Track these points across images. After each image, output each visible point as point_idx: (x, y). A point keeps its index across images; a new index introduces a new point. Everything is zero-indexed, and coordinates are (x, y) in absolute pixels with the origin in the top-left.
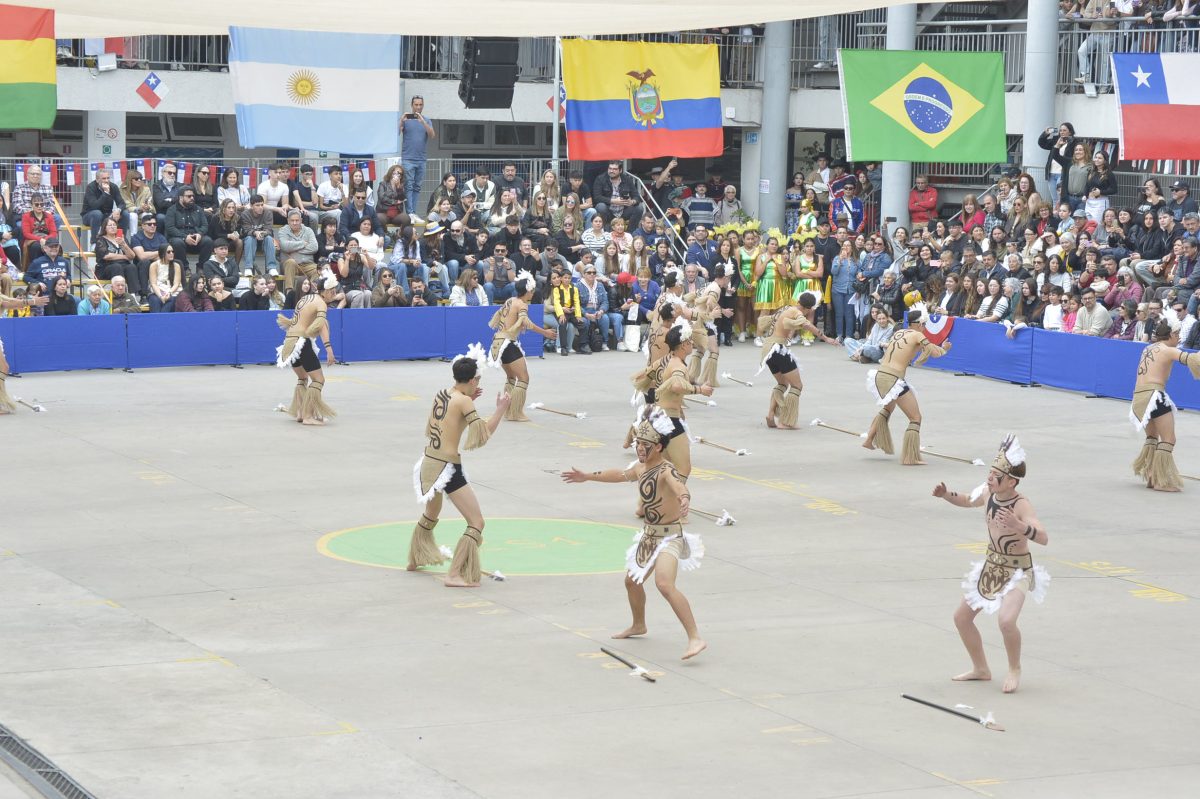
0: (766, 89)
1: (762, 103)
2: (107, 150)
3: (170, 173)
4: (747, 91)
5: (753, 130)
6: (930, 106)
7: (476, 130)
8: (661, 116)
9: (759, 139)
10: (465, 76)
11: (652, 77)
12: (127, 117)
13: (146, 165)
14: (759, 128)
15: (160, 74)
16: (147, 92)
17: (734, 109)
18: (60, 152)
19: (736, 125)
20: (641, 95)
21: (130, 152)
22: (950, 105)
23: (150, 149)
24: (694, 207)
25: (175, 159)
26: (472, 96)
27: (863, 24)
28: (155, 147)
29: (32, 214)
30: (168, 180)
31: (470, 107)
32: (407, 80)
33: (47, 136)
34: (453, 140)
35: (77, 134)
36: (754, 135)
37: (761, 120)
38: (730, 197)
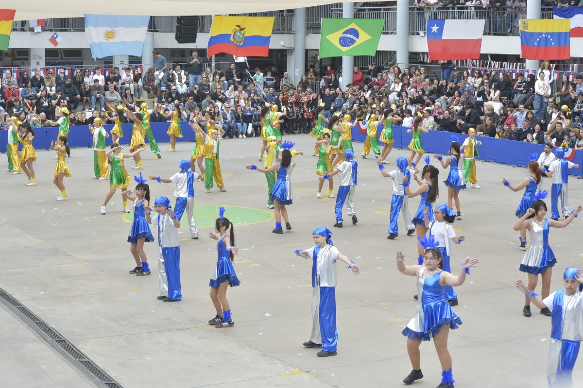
0: (297, 35)
1: (295, 39)
2: (38, 63)
3: (62, 73)
4: (289, 35)
5: (291, 50)
7: (183, 52)
9: (294, 55)
10: (177, 31)
12: (46, 50)
13: (53, 69)
14: (294, 49)
15: (58, 33)
16: (53, 40)
17: (283, 42)
18: (20, 64)
19: (284, 48)
21: (47, 64)
23: (55, 62)
25: (64, 66)
26: (180, 39)
27: (334, 8)
28: (57, 62)
31: (180, 43)
32: (155, 33)
33: (15, 59)
34: (173, 56)
35: (26, 57)
36: (292, 52)
37: (295, 46)
38: (286, 76)
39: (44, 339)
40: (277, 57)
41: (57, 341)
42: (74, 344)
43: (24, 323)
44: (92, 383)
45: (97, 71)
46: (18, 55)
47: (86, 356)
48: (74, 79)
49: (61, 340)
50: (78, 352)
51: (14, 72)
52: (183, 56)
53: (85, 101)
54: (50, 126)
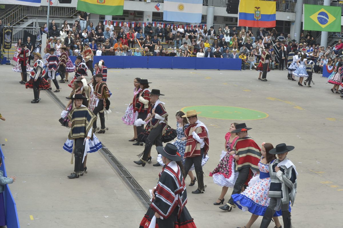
0: (297, 13)
1: (296, 16)
2: (148, 20)
4: (292, 13)
5: (293, 22)
6: (324, 18)
7: (231, 19)
8: (260, 18)
9: (295, 24)
10: (228, 7)
11: (260, 9)
12: (153, 13)
13: (155, 23)
15: (160, 3)
17: (289, 17)
18: (138, 20)
19: (289, 20)
20: (257, 13)
21: (153, 20)
22: (328, 18)
23: (158, 20)
24: (280, 38)
25: (161, 22)
28: (159, 20)
29: (129, 33)
30: (160, 28)
31: (229, 13)
32: (215, 7)
33: (136, 17)
34: (227, 21)
35: (141, 16)
37: (295, 20)
38: (289, 37)
39: (120, 175)
40: (286, 25)
41: (126, 177)
42: (136, 180)
43: (111, 165)
44: (140, 203)
46: (138, 15)
47: (141, 187)
48: (166, 30)
49: (129, 176)
50: (137, 184)
51: (133, 24)
52: (232, 21)
53: (169, 43)
54: (150, 55)
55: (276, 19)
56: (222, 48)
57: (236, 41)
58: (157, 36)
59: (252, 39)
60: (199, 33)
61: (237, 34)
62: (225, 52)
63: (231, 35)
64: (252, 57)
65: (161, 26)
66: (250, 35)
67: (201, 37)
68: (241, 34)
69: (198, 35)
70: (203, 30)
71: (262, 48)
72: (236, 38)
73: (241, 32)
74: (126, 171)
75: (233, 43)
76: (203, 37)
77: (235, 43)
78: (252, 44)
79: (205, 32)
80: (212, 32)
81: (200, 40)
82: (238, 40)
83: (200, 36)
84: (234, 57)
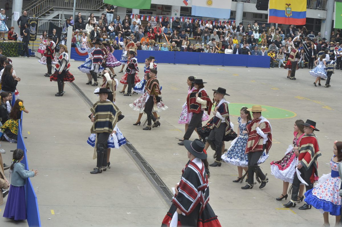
0: (328, 11)
1: (327, 14)
2: (176, 14)
3: (188, 22)
4: (323, 11)
7: (261, 15)
8: (291, 15)
9: (325, 22)
10: (257, 3)
11: (291, 6)
12: (181, 8)
13: (183, 18)
17: (320, 15)
18: (166, 14)
19: (320, 18)
20: (288, 10)
21: (181, 15)
23: (186, 15)
24: (310, 36)
25: (189, 17)
26: (259, 7)
28: (187, 14)
29: (156, 28)
30: (188, 23)
31: (258, 10)
32: (245, 3)
33: (163, 11)
34: (256, 17)
35: (169, 10)
36: (324, 21)
37: (326, 18)
39: (144, 172)
40: (316, 23)
42: (160, 177)
44: (163, 200)
45: (208, 22)
46: (166, 9)
47: (165, 184)
48: (194, 25)
49: (153, 173)
50: (161, 181)
51: (160, 18)
52: (261, 18)
53: (197, 38)
54: (177, 51)
55: (306, 17)
56: (251, 45)
57: (265, 38)
58: (184, 31)
59: (282, 37)
60: (228, 30)
61: (267, 31)
62: (254, 49)
63: (260, 31)
64: (281, 55)
65: (189, 21)
66: (280, 32)
67: (230, 34)
68: (270, 31)
69: (227, 31)
70: (232, 26)
71: (291, 46)
72: (266, 35)
73: (270, 29)
74: (150, 168)
75: (262, 40)
76: (231, 34)
77: (264, 40)
78: (282, 42)
79: (234, 28)
80: (241, 28)
81: (228, 36)
82: (268, 37)
83: (229, 32)
84: (263, 54)
